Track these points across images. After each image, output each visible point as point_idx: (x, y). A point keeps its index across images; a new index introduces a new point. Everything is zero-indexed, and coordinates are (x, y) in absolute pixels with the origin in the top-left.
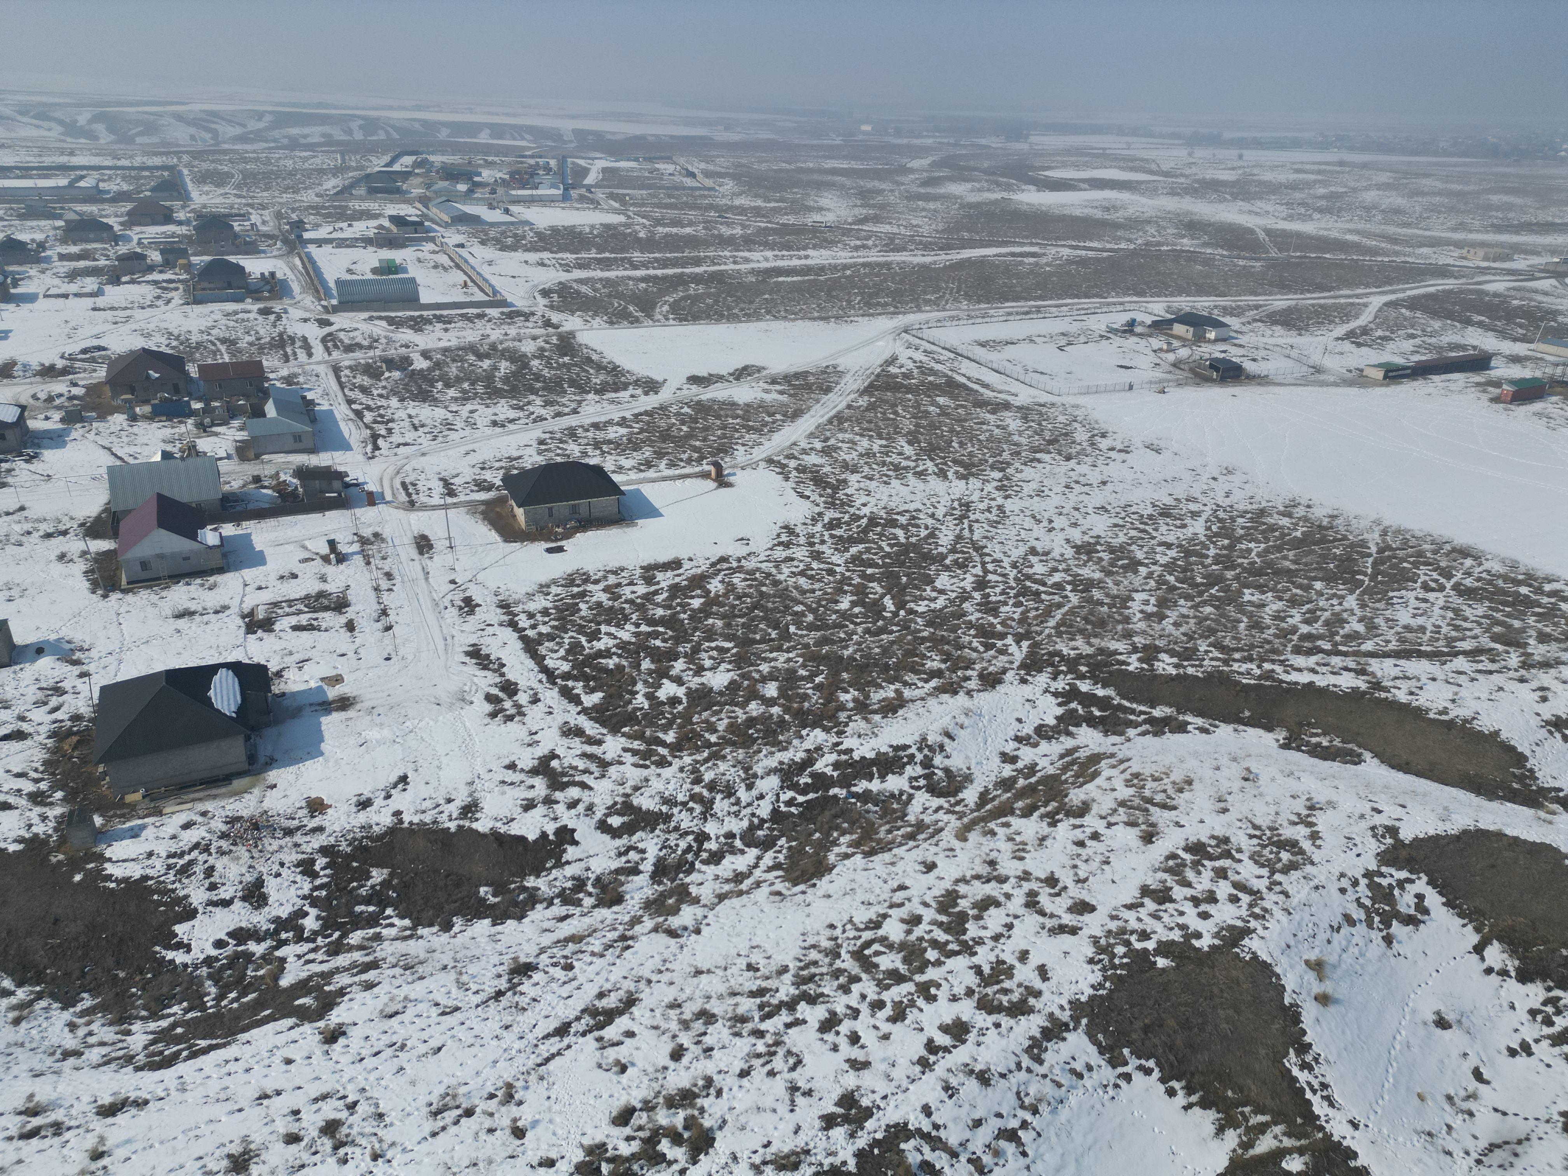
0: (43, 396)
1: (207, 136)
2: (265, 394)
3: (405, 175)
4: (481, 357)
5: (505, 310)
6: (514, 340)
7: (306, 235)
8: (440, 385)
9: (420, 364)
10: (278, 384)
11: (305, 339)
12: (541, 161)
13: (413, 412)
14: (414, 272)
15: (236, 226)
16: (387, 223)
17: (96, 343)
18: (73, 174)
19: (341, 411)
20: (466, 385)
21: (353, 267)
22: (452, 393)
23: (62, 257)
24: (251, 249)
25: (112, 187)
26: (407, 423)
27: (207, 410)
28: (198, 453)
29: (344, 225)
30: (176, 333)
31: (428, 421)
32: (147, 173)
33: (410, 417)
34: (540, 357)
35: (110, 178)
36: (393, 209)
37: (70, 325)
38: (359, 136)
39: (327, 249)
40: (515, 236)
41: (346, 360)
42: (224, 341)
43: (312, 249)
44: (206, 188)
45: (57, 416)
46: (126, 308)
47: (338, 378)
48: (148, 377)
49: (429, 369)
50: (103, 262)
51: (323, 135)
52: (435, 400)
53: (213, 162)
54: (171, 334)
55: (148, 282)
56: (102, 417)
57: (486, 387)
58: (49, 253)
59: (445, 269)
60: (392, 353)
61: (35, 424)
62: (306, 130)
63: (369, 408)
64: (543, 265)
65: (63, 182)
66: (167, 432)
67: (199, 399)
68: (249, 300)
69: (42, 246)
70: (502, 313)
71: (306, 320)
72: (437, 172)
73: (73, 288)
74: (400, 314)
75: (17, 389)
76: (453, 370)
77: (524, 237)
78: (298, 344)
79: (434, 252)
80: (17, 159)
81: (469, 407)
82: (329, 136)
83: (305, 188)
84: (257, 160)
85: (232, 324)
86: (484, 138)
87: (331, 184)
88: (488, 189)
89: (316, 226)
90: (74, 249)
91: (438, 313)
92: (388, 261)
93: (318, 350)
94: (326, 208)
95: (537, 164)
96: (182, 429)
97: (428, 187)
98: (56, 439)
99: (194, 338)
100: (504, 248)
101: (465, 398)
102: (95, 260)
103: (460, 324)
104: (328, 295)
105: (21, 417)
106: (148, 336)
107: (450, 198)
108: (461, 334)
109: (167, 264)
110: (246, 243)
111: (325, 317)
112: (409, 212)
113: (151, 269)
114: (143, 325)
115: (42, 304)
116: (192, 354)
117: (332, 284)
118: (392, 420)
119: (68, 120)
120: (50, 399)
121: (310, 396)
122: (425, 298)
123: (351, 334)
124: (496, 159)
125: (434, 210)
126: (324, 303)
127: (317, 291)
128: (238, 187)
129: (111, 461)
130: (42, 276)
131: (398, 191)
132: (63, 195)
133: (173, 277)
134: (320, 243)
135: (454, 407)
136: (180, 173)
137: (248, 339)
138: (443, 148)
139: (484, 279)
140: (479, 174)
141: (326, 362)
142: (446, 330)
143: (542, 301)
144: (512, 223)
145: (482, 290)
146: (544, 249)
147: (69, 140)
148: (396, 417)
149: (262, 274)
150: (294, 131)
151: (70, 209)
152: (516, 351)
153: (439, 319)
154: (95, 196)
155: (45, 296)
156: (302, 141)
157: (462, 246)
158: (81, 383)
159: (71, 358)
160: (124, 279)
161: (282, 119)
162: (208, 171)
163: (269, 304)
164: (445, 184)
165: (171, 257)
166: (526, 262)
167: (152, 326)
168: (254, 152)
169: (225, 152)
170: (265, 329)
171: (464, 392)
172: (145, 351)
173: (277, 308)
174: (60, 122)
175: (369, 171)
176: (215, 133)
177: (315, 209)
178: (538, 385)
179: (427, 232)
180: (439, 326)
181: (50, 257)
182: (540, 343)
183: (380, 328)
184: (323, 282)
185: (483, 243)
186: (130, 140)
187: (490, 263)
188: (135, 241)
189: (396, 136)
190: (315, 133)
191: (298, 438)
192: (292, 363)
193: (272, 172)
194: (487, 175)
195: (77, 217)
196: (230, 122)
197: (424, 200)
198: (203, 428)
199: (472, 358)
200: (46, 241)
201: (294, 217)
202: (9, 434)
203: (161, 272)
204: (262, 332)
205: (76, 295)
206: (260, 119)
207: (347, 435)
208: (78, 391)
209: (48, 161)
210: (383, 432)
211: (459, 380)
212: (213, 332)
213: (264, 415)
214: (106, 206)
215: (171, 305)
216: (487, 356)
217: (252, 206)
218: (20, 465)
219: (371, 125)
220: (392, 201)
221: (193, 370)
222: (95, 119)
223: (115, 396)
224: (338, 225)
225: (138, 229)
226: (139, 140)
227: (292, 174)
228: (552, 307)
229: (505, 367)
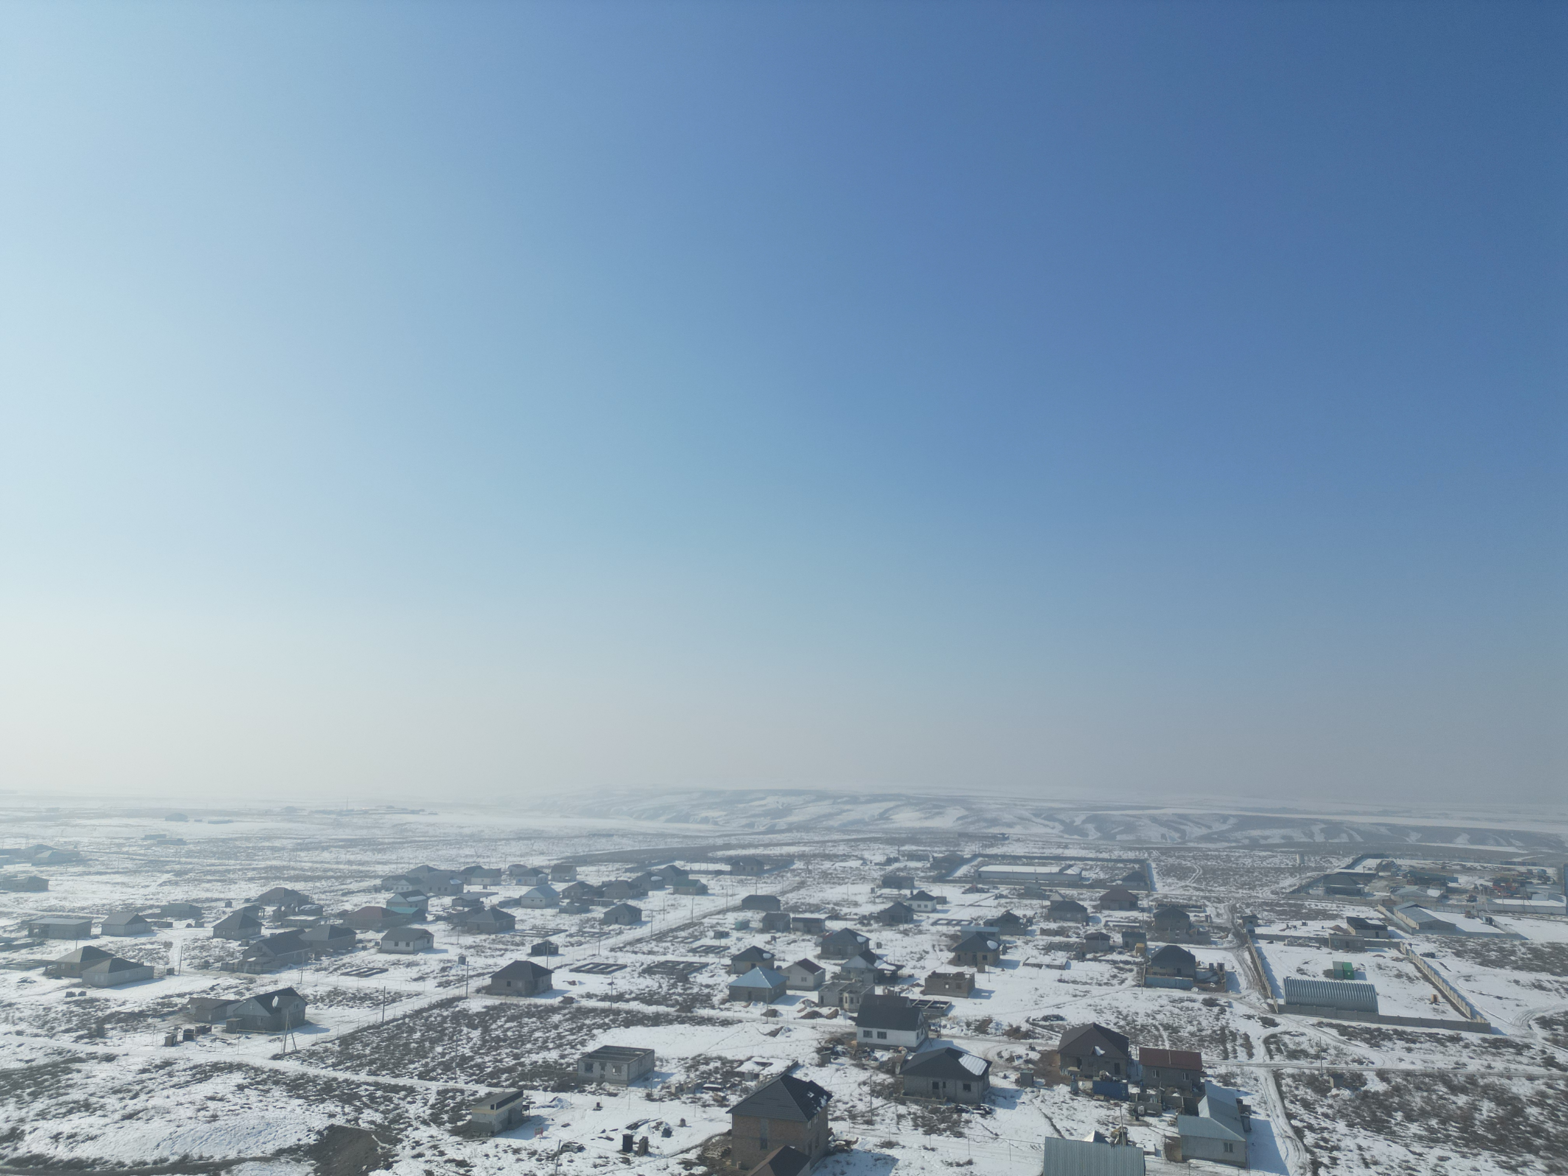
0: (1006, 1055)
1: (1176, 835)
2: (1200, 1090)
3: (1368, 878)
4: (1455, 1089)
5: (1487, 1036)
6: (1501, 1075)
7: (1258, 931)
8: (1399, 1116)
9: (1375, 1085)
10: (1215, 1082)
11: (1247, 1037)
12: (1535, 869)
13: (1364, 1144)
14: (1372, 978)
15: (1192, 917)
16: (1344, 925)
17: (1056, 1012)
18: (1064, 863)
19: (1279, 1126)
20: (1434, 1122)
21: (1304, 967)
22: (1414, 1128)
23: (1044, 932)
24: (1203, 939)
25: (1091, 875)
26: (1355, 1156)
27: (1142, 1097)
28: (1128, 1141)
29: (1298, 923)
30: (1125, 1013)
31: (1383, 1159)
32: (1121, 865)
33: (1360, 1148)
34: (1541, 1104)
35: (1091, 868)
36: (1352, 911)
37: (1039, 993)
38: (1319, 838)
39: (1279, 946)
40: (1501, 950)
41: (1290, 1067)
42: (1167, 1027)
43: (1263, 944)
44: (1170, 880)
45: (1013, 1076)
46: (1086, 983)
47: (1279, 1086)
48: (1094, 1052)
49: (1385, 1093)
50: (1074, 939)
51: (1284, 837)
52: (1393, 1133)
53: (1178, 857)
54: (1120, 1013)
55: (1107, 961)
56: (1049, 1085)
57: (1462, 1130)
58: (1034, 927)
59: (1410, 979)
60: (1341, 1067)
61: (996, 1081)
62: (1267, 832)
63: (1310, 1128)
64: (1541, 987)
65: (1055, 869)
66: (1103, 1113)
67: (1136, 1084)
68: (1196, 989)
69: (1030, 921)
70: (1484, 1040)
71: (1249, 1017)
72: (1405, 876)
73: (1047, 959)
74: (1354, 1024)
75: (988, 1045)
76: (1417, 1100)
77: (1513, 953)
78: (1239, 1041)
79: (1397, 960)
80: (1027, 850)
81: (1437, 1151)
82: (1290, 838)
83: (1261, 885)
84: (1218, 857)
85: (1176, 1011)
86: (1461, 843)
87: (1288, 883)
88: (1465, 896)
89: (1269, 922)
90: (1053, 926)
91: (1400, 1028)
92: (1343, 964)
93: (1260, 1051)
94: (1281, 905)
95: (1530, 872)
96: (1117, 1112)
97: (1394, 890)
98: (1008, 1099)
99: (1140, 1020)
100: (1486, 962)
101: (1432, 1139)
102: (1068, 936)
103: (1427, 1045)
104: (1275, 993)
105: (986, 1072)
106: (1100, 1012)
107: (1418, 904)
108: (1428, 1057)
109: (1127, 946)
110: (1199, 933)
111: (1270, 1016)
112: (1372, 915)
113: (1112, 949)
114: (1097, 1001)
115: (1021, 971)
116: (1137, 1035)
117: (1280, 983)
118: (1337, 1148)
119: (1068, 821)
120: (1011, 1059)
121: (1246, 1101)
122: (1384, 1009)
123: (1297, 1039)
124: (1476, 865)
125: (1400, 915)
126: (1270, 1001)
127: (1264, 988)
128: (1198, 881)
129: (1049, 1132)
130: (1026, 947)
131: (1359, 893)
132: (1054, 880)
133: (1130, 959)
134: (1271, 939)
135: (1417, 1148)
136: (1149, 866)
137: (1190, 1028)
138: (1413, 852)
139: (1460, 996)
140: (1455, 880)
141: (1267, 1066)
142: (1409, 1050)
143: (1540, 1033)
144: (1497, 935)
145: (1457, 1009)
146: (1542, 969)
147: (1066, 836)
148: (1342, 1144)
149: (1211, 965)
150: (1255, 833)
151: (1057, 892)
152: (1504, 1091)
153: (1401, 1035)
154: (1077, 882)
155: (1025, 964)
156: (1262, 842)
157: (1432, 955)
158: (1038, 1048)
159: (1034, 1023)
160: (1089, 956)
161: (1245, 823)
162: (1172, 865)
163: (1214, 996)
164: (1414, 888)
165: (1130, 940)
166: (1517, 982)
167: (1105, 1003)
168: (1216, 850)
169: (1190, 850)
170: (1207, 1021)
171: (1430, 1130)
172: (1096, 1026)
173: (1222, 1001)
174: (1062, 822)
175: (1328, 872)
176: (1183, 833)
177: (1270, 906)
178: (1539, 1142)
179: (1390, 937)
180: (1400, 1044)
181: (1034, 931)
182: (1540, 1085)
183: (1329, 1037)
184: (1271, 980)
185: (1458, 954)
186: (1112, 837)
187: (1468, 978)
188: (1103, 923)
189: (1359, 839)
190: (1275, 835)
191: (1229, 1146)
192: (1231, 1061)
193: (1231, 869)
194: (1464, 881)
195: (1061, 899)
196: (1197, 824)
197: (1388, 904)
198: (1136, 1116)
199: (1442, 1089)
200: (1034, 917)
201: (1248, 911)
202: (975, 1086)
203: (1120, 953)
204: (1204, 1023)
205: (1049, 966)
206: (1224, 822)
207: (1283, 1156)
208: (1035, 1056)
209: (1048, 852)
210: (1326, 1160)
211: (1423, 1115)
212: (1158, 1017)
213: (1196, 1114)
214: (1084, 891)
215: (1124, 986)
216: (1463, 1090)
217: (1208, 899)
218: (976, 1117)
219: (1332, 828)
220: (1351, 903)
221: (1134, 1052)
222: (1087, 820)
223: (1064, 1066)
224: (1291, 923)
225: (1106, 912)
226: (1119, 837)
227: (1249, 871)
228: (1555, 1042)
229: (1487, 1109)
